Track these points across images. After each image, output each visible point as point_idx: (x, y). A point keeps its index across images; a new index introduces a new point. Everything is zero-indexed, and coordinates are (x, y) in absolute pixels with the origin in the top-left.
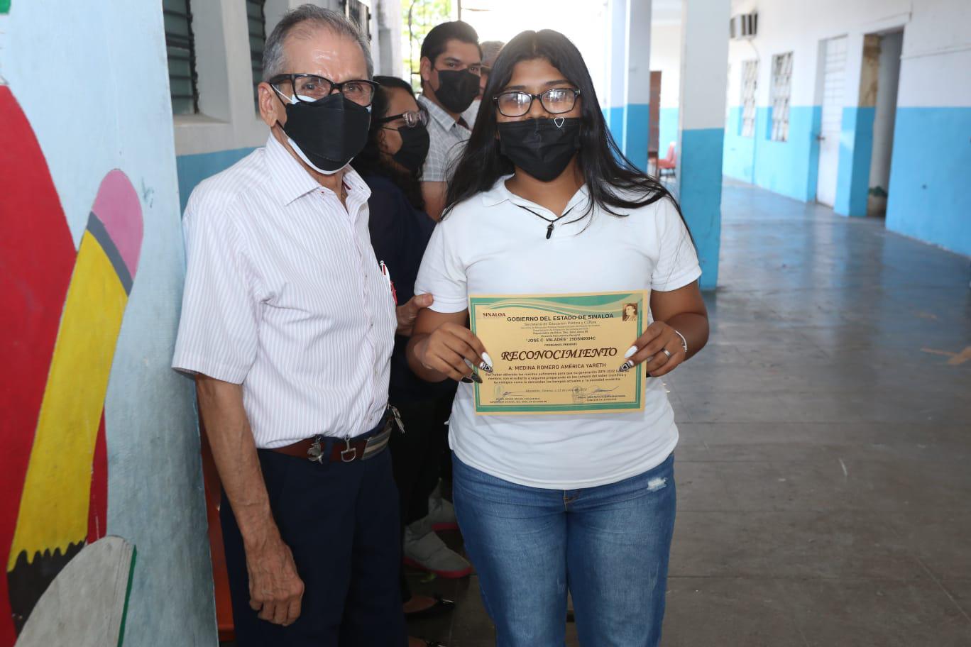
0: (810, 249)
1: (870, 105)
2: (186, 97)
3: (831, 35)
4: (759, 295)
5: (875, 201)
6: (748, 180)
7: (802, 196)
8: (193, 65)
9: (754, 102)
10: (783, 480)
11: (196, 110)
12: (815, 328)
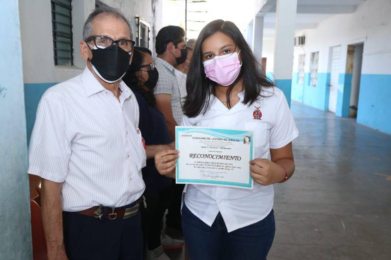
0: (325, 130)
1: (350, 73)
2: (68, 59)
3: (334, 45)
4: (305, 148)
5: (352, 111)
6: (301, 101)
7: (322, 108)
8: (72, 46)
9: (303, 71)
10: (317, 230)
11: (72, 64)
12: (329, 162)
